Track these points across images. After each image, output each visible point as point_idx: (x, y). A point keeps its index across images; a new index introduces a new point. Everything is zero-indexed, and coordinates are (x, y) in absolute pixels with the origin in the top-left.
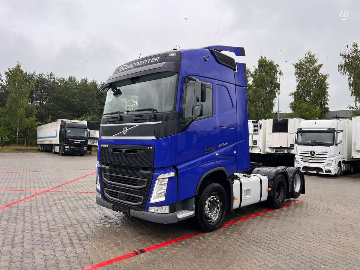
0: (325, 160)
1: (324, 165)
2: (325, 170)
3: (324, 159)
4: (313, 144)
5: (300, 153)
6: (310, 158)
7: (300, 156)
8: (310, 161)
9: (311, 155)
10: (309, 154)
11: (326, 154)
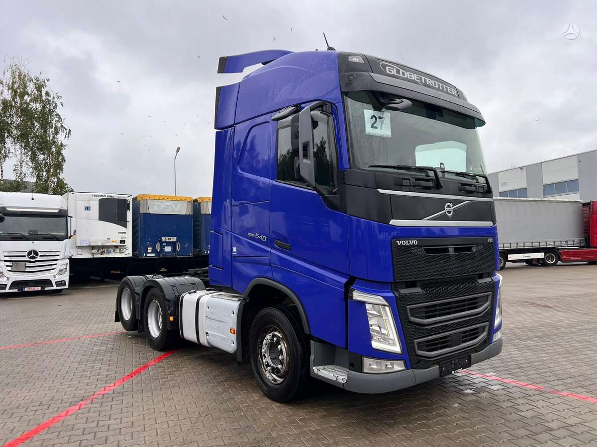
0: (56, 264)
1: (54, 274)
2: (56, 282)
3: (55, 262)
4: (34, 237)
5: (5, 256)
6: (28, 264)
7: (5, 261)
8: (28, 269)
9: (29, 258)
10: (25, 256)
11: (57, 253)
